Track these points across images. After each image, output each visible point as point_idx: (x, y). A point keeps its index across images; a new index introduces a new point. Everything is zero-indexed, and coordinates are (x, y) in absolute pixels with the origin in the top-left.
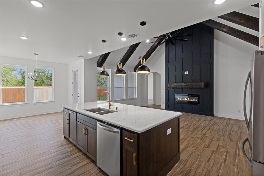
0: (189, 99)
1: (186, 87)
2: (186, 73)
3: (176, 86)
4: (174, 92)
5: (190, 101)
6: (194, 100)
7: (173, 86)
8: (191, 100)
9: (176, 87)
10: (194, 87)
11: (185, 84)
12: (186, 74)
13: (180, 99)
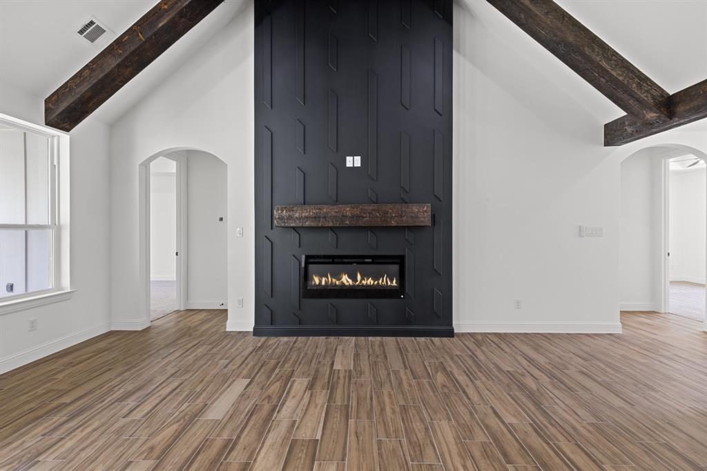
0: (359, 277)
1: (361, 224)
2: (353, 161)
3: (316, 218)
4: (300, 247)
5: (367, 285)
6: (385, 281)
7: (299, 219)
8: (370, 281)
9: (313, 224)
10: (394, 223)
11: (357, 211)
12: (354, 168)
13: (321, 281)
